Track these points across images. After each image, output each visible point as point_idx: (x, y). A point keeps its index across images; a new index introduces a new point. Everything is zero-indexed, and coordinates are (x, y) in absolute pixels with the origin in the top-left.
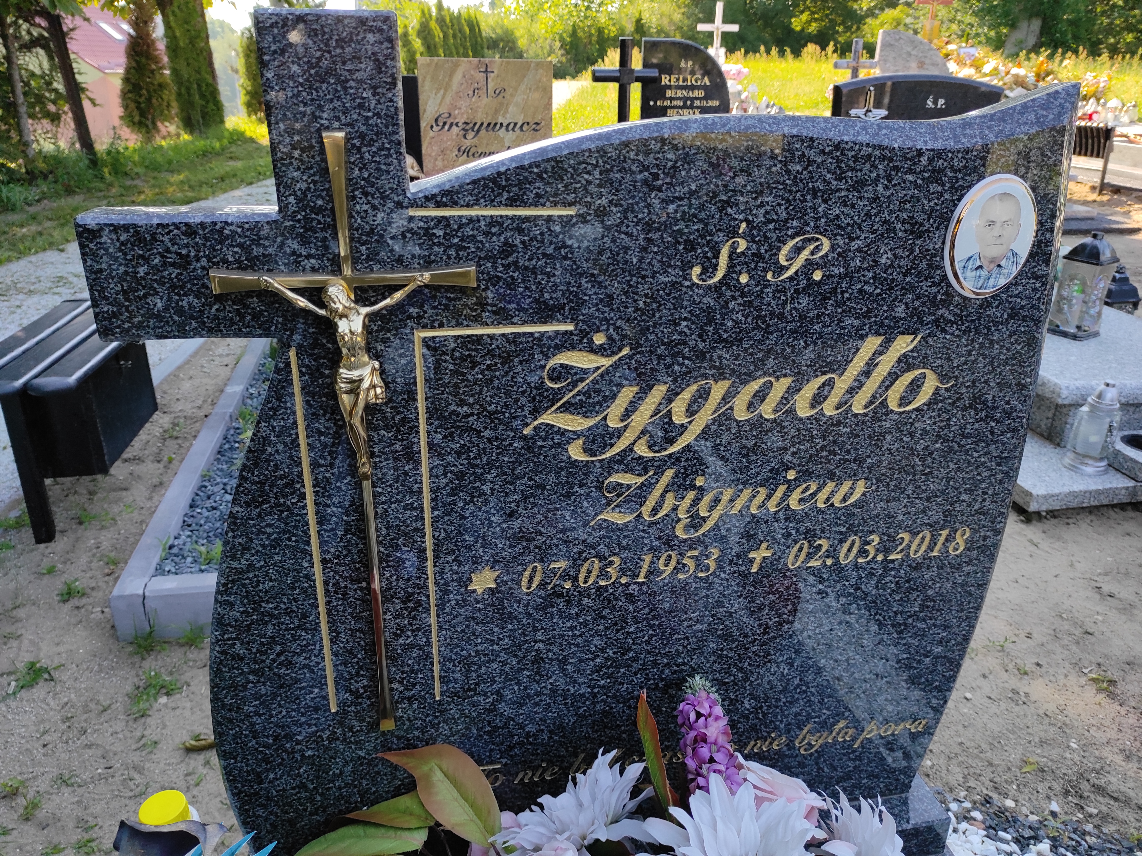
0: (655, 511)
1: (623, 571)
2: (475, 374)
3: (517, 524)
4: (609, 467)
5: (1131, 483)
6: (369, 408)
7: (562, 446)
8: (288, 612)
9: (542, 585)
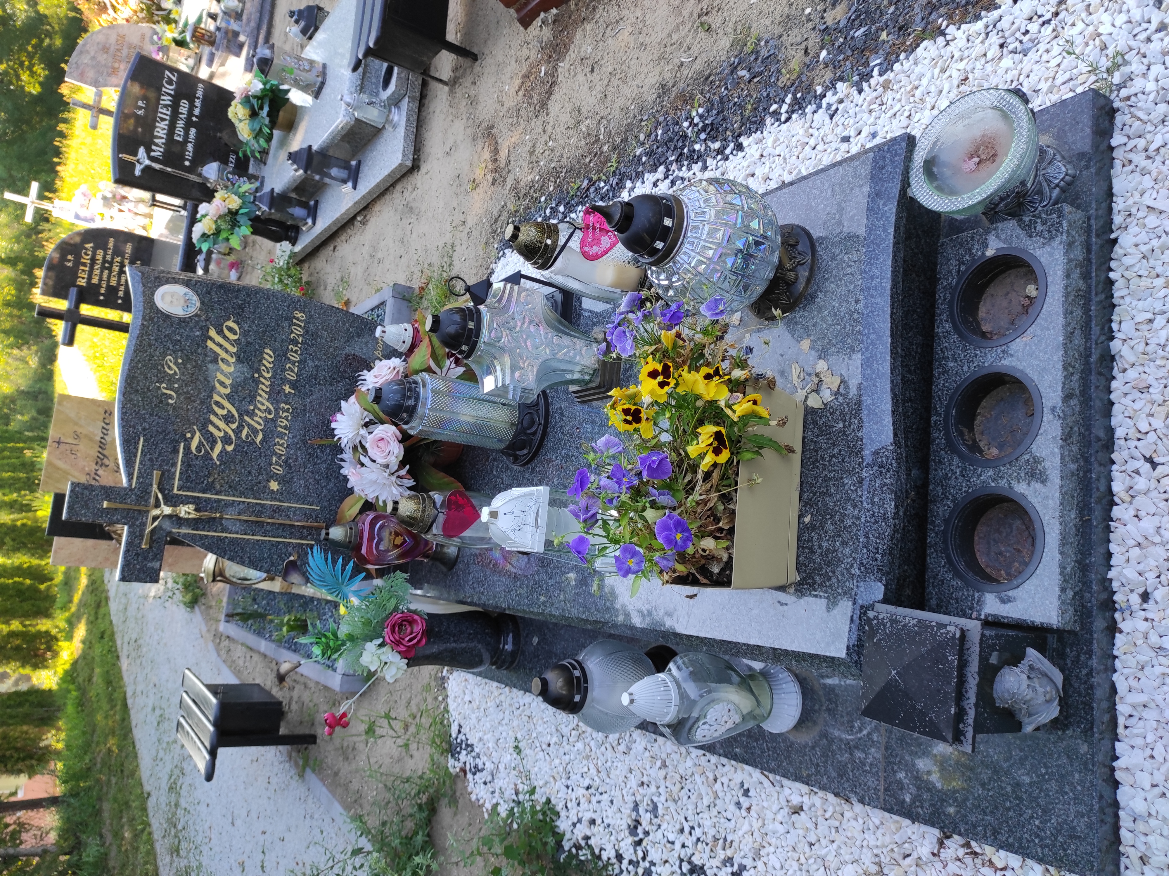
0: (260, 424)
1: (282, 438)
2: (193, 477)
3: (254, 471)
4: (238, 438)
5: (406, 99)
6: (195, 510)
7: (227, 452)
8: (270, 549)
9: (281, 466)
